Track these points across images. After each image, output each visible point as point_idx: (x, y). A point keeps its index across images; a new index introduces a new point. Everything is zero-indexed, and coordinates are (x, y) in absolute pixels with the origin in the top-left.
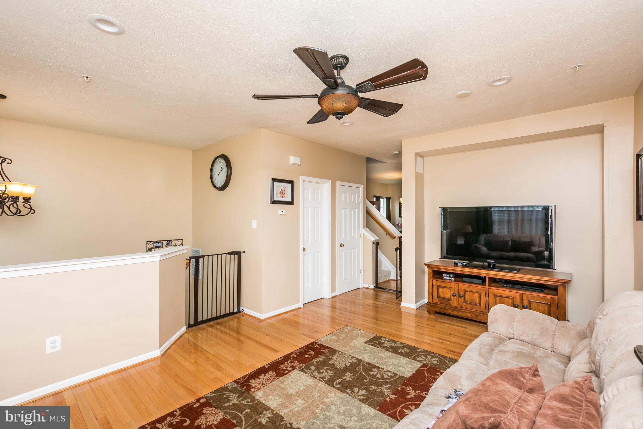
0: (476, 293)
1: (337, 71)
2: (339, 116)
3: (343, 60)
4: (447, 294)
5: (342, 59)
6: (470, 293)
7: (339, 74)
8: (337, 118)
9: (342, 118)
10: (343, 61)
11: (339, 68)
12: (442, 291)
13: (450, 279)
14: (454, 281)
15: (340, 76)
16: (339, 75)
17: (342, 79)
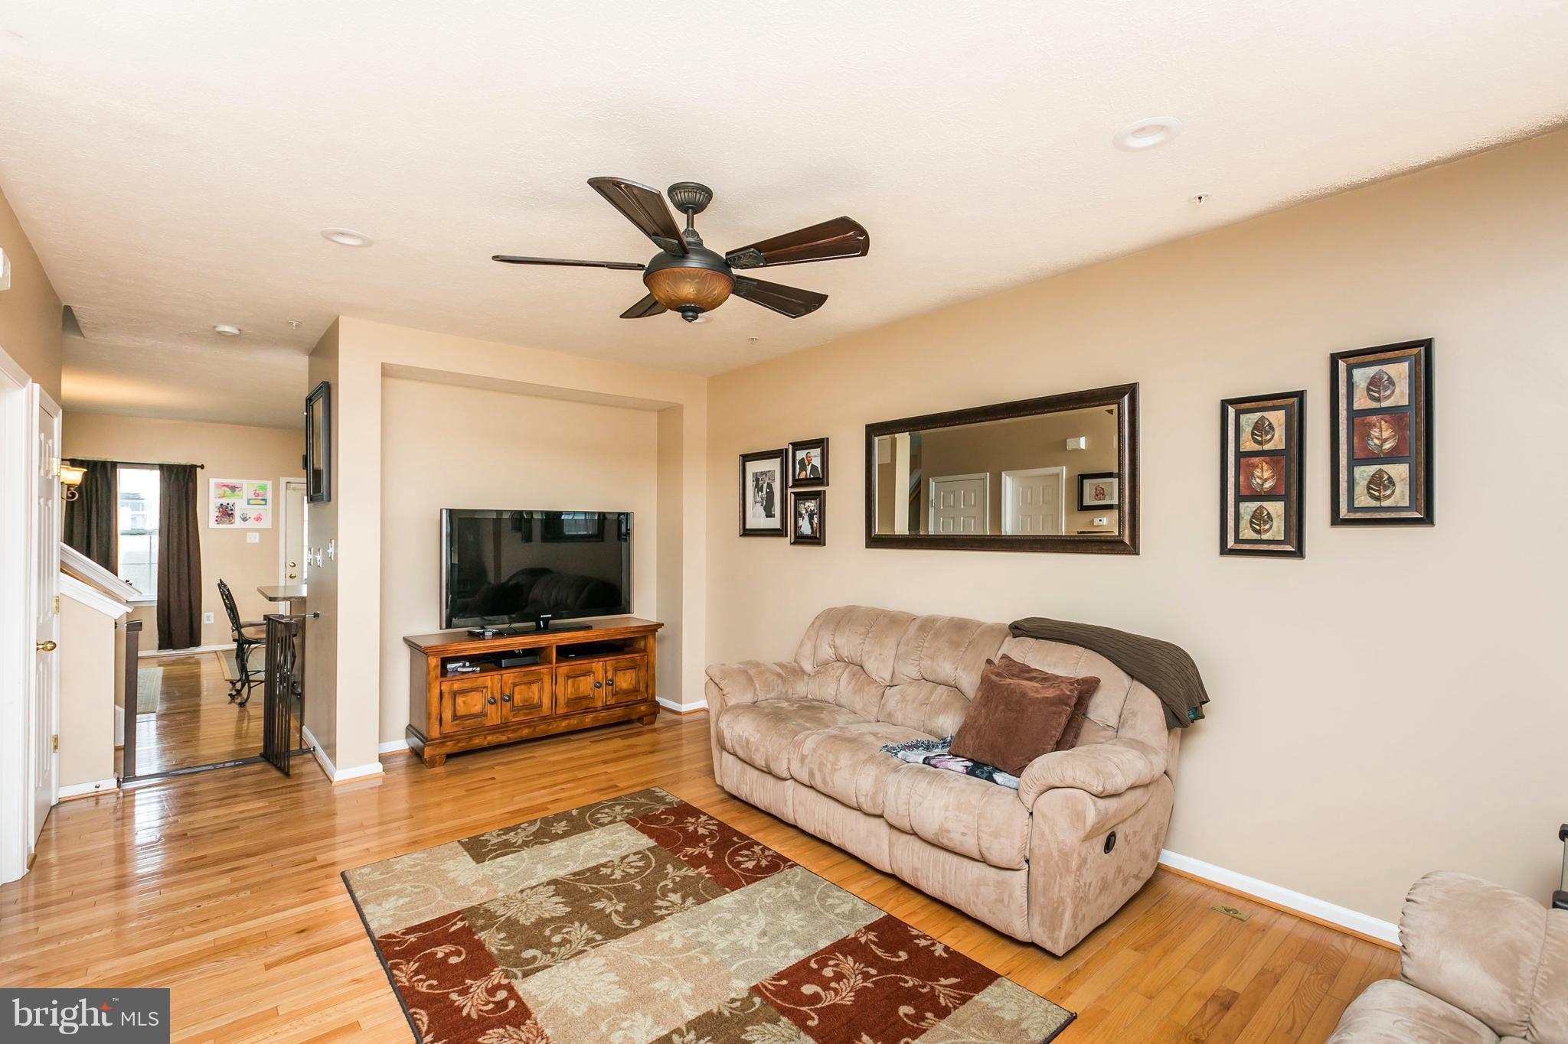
0: (533, 683)
1: (686, 215)
2: (690, 314)
3: (698, 195)
4: (475, 705)
5: (696, 193)
6: (523, 687)
7: (690, 222)
8: (684, 317)
9: (696, 318)
10: (700, 197)
11: (690, 210)
12: (464, 702)
13: (474, 671)
14: (481, 671)
15: (692, 227)
16: (690, 226)
17: (697, 235)
